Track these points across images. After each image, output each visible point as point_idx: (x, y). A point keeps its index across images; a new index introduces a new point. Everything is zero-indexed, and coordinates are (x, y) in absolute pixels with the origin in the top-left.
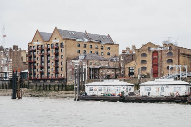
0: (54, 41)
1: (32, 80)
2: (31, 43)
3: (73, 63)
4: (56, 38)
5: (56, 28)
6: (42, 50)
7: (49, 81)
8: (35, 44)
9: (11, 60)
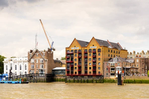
0: (92, 47)
1: (70, 76)
2: (69, 48)
3: (109, 63)
4: (93, 46)
5: (93, 37)
6: (80, 54)
7: (87, 77)
8: (73, 48)
9: (47, 60)
